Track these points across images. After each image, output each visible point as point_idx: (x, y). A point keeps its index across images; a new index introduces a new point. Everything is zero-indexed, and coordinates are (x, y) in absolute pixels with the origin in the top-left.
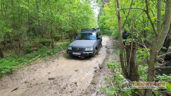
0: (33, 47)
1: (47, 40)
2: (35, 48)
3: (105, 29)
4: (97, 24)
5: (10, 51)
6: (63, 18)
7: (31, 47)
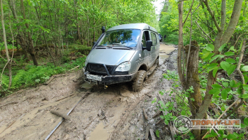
0: (70, 55)
1: (87, 47)
2: (73, 58)
3: (170, 33)
4: (158, 26)
5: (44, 59)
6: (109, 16)
7: (68, 56)
